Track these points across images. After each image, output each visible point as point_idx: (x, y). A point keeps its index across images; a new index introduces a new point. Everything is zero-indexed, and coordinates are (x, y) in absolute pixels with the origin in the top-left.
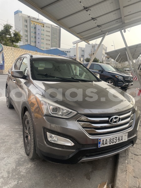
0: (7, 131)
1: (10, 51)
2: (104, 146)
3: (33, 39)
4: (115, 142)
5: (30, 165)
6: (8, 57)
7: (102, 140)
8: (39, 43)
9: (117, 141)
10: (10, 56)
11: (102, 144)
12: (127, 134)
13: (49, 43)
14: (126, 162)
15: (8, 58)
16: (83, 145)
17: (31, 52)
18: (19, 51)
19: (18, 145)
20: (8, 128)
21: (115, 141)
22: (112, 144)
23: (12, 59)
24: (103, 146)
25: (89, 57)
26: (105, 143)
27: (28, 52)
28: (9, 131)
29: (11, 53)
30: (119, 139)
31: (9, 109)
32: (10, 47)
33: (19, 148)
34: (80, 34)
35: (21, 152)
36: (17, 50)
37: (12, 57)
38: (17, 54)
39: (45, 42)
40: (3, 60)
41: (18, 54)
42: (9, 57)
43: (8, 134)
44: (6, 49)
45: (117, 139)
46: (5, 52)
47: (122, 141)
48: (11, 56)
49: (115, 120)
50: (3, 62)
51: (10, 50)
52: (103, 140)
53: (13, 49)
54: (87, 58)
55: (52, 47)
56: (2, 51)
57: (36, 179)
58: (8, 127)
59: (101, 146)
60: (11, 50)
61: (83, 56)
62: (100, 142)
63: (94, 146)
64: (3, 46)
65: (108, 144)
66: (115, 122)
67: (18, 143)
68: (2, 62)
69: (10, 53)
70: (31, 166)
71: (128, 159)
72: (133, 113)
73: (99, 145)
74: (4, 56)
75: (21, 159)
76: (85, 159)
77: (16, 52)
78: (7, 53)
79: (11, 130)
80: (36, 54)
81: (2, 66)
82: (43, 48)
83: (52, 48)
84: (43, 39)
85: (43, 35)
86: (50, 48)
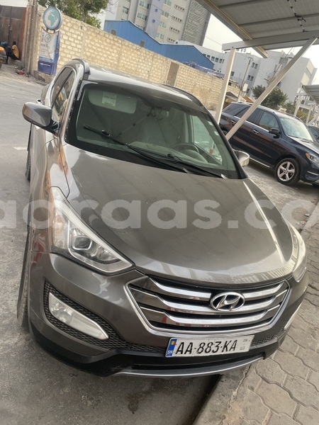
1: (78, 33)
2: (183, 355)
3: (142, 10)
4: (213, 352)
5: (16, 339)
6: (70, 45)
7: (178, 343)
8: (154, 21)
9: (220, 349)
10: (74, 45)
11: (178, 351)
12: (251, 338)
13: (179, 26)
14: (235, 393)
15: (69, 47)
16: (130, 344)
17: (126, 44)
18: (98, 36)
19: (11, 282)
21: (214, 348)
22: (203, 354)
23: (78, 52)
24: (179, 355)
25: (264, 84)
26: (187, 351)
27: (120, 41)
28: (5, 240)
29: (79, 38)
30: (226, 346)
32: (79, 23)
33: (10, 289)
34: (246, 27)
36: (94, 32)
37: (80, 47)
38: (93, 43)
39: (169, 22)
40: (55, 51)
41: (95, 42)
42: (73, 47)
44: (69, 25)
45: (222, 345)
46: (66, 31)
47: (232, 352)
48: (77, 44)
49: (226, 303)
50: (57, 56)
51: (78, 30)
52: (183, 343)
53: (85, 29)
54: (259, 87)
55: (182, 39)
56: (58, 27)
57: (14, 379)
59: (174, 354)
60: (80, 29)
61: (251, 78)
62: (174, 346)
63: (158, 352)
64: (62, 15)
65: (194, 354)
66: (227, 307)
68: (52, 56)
69: (75, 36)
70: (16, 343)
71: (242, 388)
72: (288, 288)
73: (169, 352)
74: (62, 41)
76: (129, 373)
77: (91, 38)
78: (69, 34)
79: (9, 239)
80: (138, 50)
81: (51, 64)
82: (162, 37)
83: (181, 43)
84: (167, 15)
85: (170, 4)
86: (177, 41)
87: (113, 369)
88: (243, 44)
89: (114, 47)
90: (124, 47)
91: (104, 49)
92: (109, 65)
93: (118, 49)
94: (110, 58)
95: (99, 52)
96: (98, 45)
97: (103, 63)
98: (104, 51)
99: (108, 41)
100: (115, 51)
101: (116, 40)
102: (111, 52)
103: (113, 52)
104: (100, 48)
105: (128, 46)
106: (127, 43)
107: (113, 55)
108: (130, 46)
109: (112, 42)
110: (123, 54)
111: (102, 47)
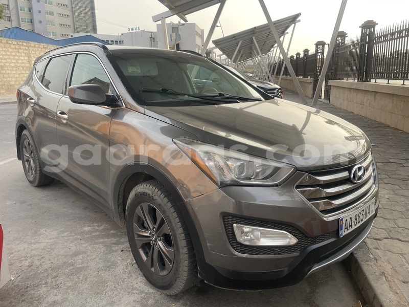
0: (67, 242)
3: (24, 15)
4: (362, 221)
7: (344, 221)
8: (40, 22)
9: (364, 217)
11: (345, 228)
12: (374, 200)
14: (372, 256)
16: (314, 239)
19: (119, 270)
20: (66, 234)
21: (361, 217)
22: (358, 225)
24: (346, 232)
26: (350, 226)
27: (25, 44)
28: (72, 242)
30: (366, 213)
31: (36, 189)
33: (125, 276)
35: (135, 286)
39: (57, 20)
43: (73, 249)
47: (369, 216)
49: (359, 174)
52: (347, 220)
55: (75, 32)
58: (64, 232)
59: (343, 233)
62: (342, 225)
65: (354, 227)
66: (360, 177)
67: (115, 264)
73: (340, 232)
75: (147, 301)
76: (317, 267)
79: (76, 239)
82: (54, 34)
83: (76, 35)
84: (52, 13)
85: (51, 3)
86: (72, 34)
87: (306, 270)
88: (171, 13)
89: (20, 51)
90: (31, 48)
91: (12, 55)
92: (21, 69)
93: (25, 51)
94: (20, 61)
95: (6, 59)
96: (4, 53)
97: (14, 69)
98: (11, 57)
99: (12, 46)
100: (23, 54)
101: (20, 43)
102: (19, 56)
103: (22, 56)
104: (6, 55)
105: (35, 47)
106: (32, 44)
107: (22, 58)
108: (36, 46)
109: (17, 47)
110: (32, 55)
111: (8, 53)
